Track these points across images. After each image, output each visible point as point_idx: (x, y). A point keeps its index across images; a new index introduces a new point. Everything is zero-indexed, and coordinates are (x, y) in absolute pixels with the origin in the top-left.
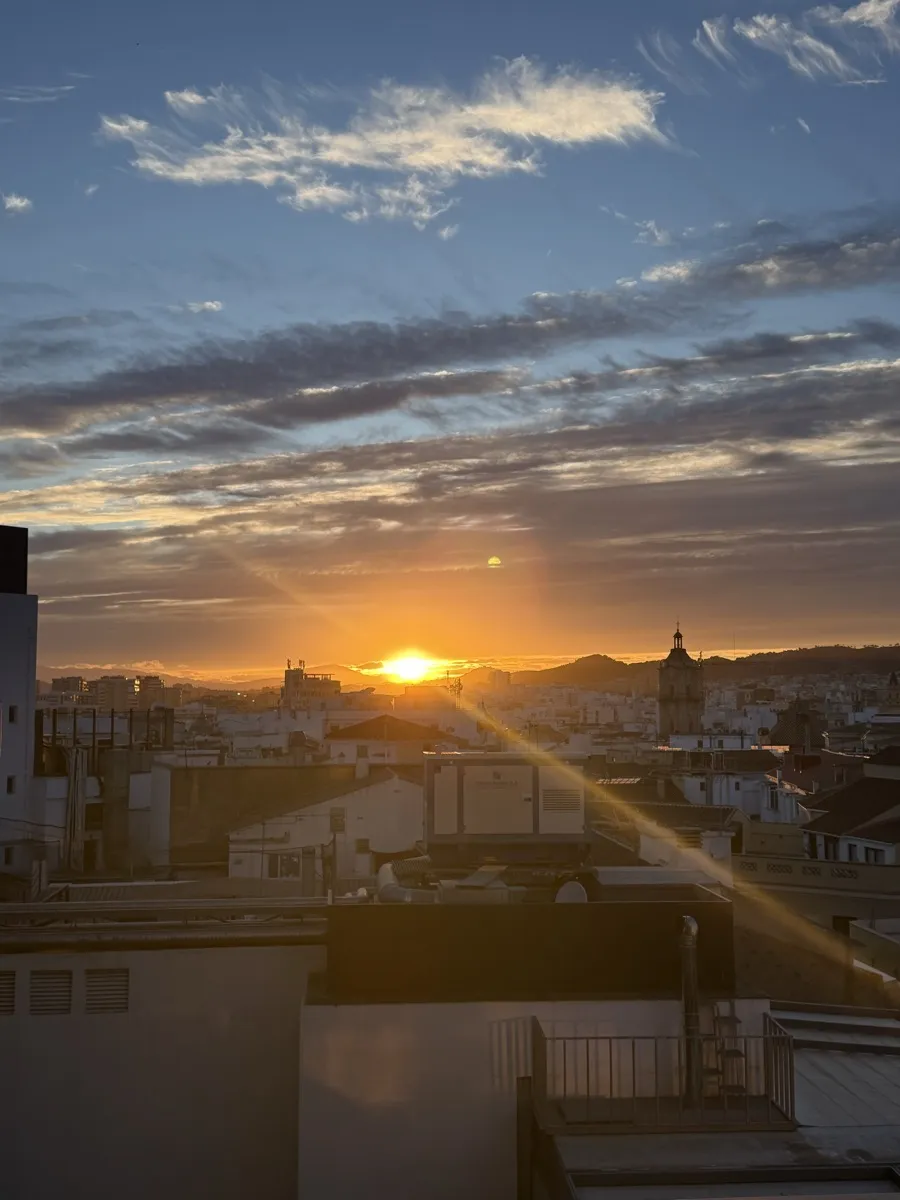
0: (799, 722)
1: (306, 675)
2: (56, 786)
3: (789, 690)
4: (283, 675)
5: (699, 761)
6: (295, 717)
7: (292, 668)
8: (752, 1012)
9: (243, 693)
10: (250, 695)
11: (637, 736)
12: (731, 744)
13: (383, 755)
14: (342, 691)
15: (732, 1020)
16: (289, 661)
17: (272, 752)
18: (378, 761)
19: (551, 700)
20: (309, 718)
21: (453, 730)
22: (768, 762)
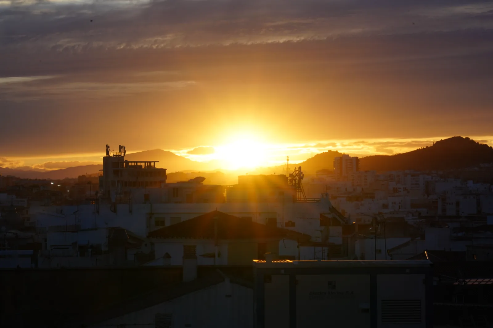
1: (127, 162)
4: (101, 162)
6: (115, 211)
7: (111, 154)
9: (57, 182)
10: (65, 183)
13: (213, 256)
14: (167, 181)
16: (108, 147)
17: (90, 250)
18: (208, 262)
19: (405, 189)
20: (131, 212)
21: (293, 224)
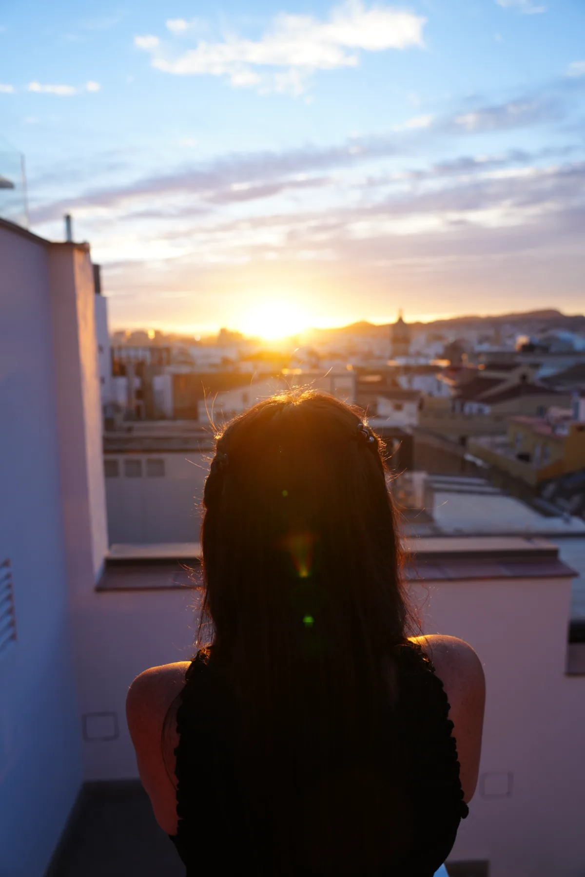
0: (453, 351)
2: (122, 382)
3: (451, 337)
5: (407, 370)
8: (419, 478)
11: (380, 358)
12: (422, 361)
15: (410, 481)
17: (215, 366)
22: (436, 369)
